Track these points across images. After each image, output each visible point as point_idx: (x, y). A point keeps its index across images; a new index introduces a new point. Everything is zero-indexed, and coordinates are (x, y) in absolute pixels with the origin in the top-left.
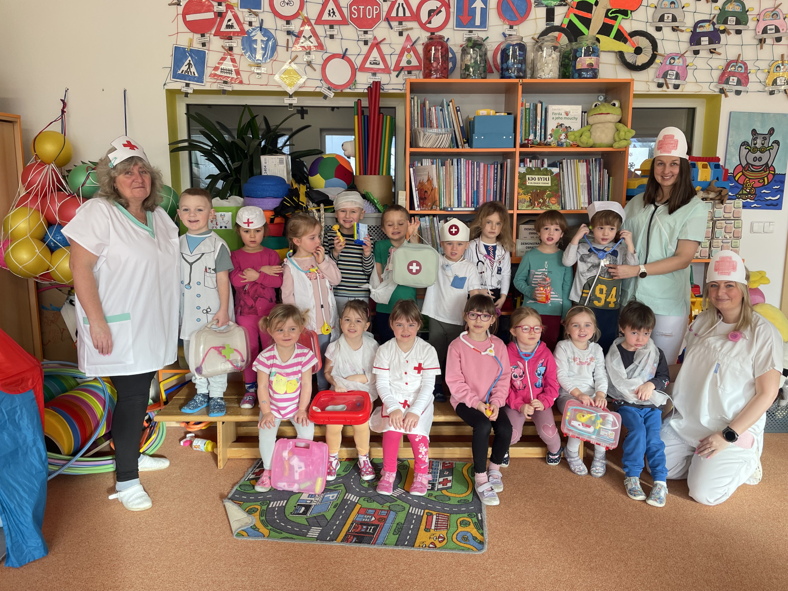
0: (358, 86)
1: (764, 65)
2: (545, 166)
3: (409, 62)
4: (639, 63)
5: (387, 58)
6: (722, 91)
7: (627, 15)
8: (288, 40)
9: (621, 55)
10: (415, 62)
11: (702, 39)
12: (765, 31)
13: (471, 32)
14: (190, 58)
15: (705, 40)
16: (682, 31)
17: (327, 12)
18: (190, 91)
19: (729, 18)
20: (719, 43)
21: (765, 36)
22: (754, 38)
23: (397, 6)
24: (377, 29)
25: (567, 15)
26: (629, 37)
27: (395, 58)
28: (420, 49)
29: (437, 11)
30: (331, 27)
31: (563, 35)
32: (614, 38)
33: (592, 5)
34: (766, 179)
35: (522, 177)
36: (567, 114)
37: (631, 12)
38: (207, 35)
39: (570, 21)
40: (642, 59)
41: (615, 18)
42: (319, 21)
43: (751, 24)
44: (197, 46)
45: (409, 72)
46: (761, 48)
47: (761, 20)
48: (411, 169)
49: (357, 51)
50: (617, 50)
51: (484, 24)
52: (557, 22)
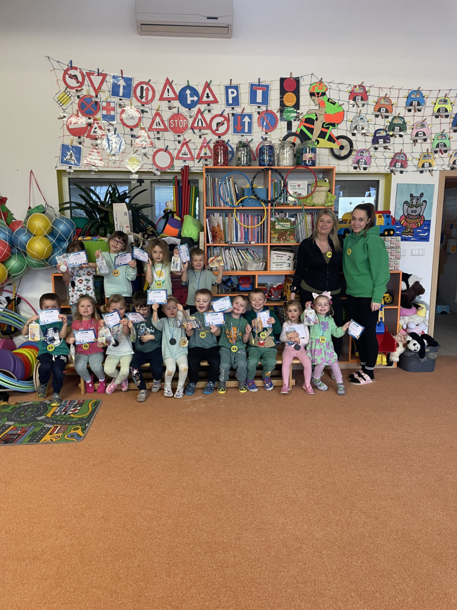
0: (175, 168)
1: (417, 156)
2: (287, 217)
3: (205, 154)
4: (342, 155)
5: (192, 151)
6: (392, 171)
7: (335, 127)
8: (132, 140)
9: (332, 150)
10: (209, 154)
11: (380, 140)
12: (417, 135)
13: (242, 136)
14: (71, 151)
15: (381, 141)
16: (368, 136)
17: (155, 123)
18: (72, 171)
19: (396, 128)
20: (389, 142)
21: (417, 138)
22: (411, 139)
23: (197, 120)
24: (186, 134)
25: (299, 126)
26: (336, 140)
27: (197, 152)
28: (212, 146)
29: (222, 124)
30: (158, 133)
31: (297, 138)
32: (328, 140)
33: (314, 120)
34: (419, 223)
35: (273, 224)
36: (299, 186)
37: (337, 124)
38: (82, 137)
39: (301, 130)
40: (344, 153)
41: (328, 128)
42: (150, 129)
43: (409, 131)
44: (76, 144)
45: (206, 160)
46: (415, 145)
47: (414, 129)
48: (207, 219)
49: (174, 147)
50: (329, 147)
51: (250, 131)
52: (294, 130)
